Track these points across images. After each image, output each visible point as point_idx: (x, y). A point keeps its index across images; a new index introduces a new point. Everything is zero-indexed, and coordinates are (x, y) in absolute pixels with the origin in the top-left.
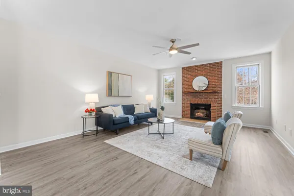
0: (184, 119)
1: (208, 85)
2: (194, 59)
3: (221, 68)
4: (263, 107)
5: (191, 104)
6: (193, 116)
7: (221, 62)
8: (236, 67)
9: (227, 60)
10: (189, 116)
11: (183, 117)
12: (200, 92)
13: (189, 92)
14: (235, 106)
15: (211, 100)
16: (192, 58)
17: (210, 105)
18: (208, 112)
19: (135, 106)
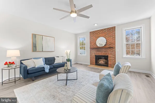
0: (92, 65)
1: (106, 43)
2: (96, 25)
3: (115, 31)
4: (145, 57)
5: (96, 56)
6: (97, 64)
7: (115, 27)
8: (125, 30)
9: (119, 25)
10: (95, 63)
11: (90, 64)
12: (101, 48)
13: (94, 48)
14: (124, 57)
15: (108, 53)
16: (94, 24)
17: (108, 56)
18: (107, 61)
19: (56, 58)
